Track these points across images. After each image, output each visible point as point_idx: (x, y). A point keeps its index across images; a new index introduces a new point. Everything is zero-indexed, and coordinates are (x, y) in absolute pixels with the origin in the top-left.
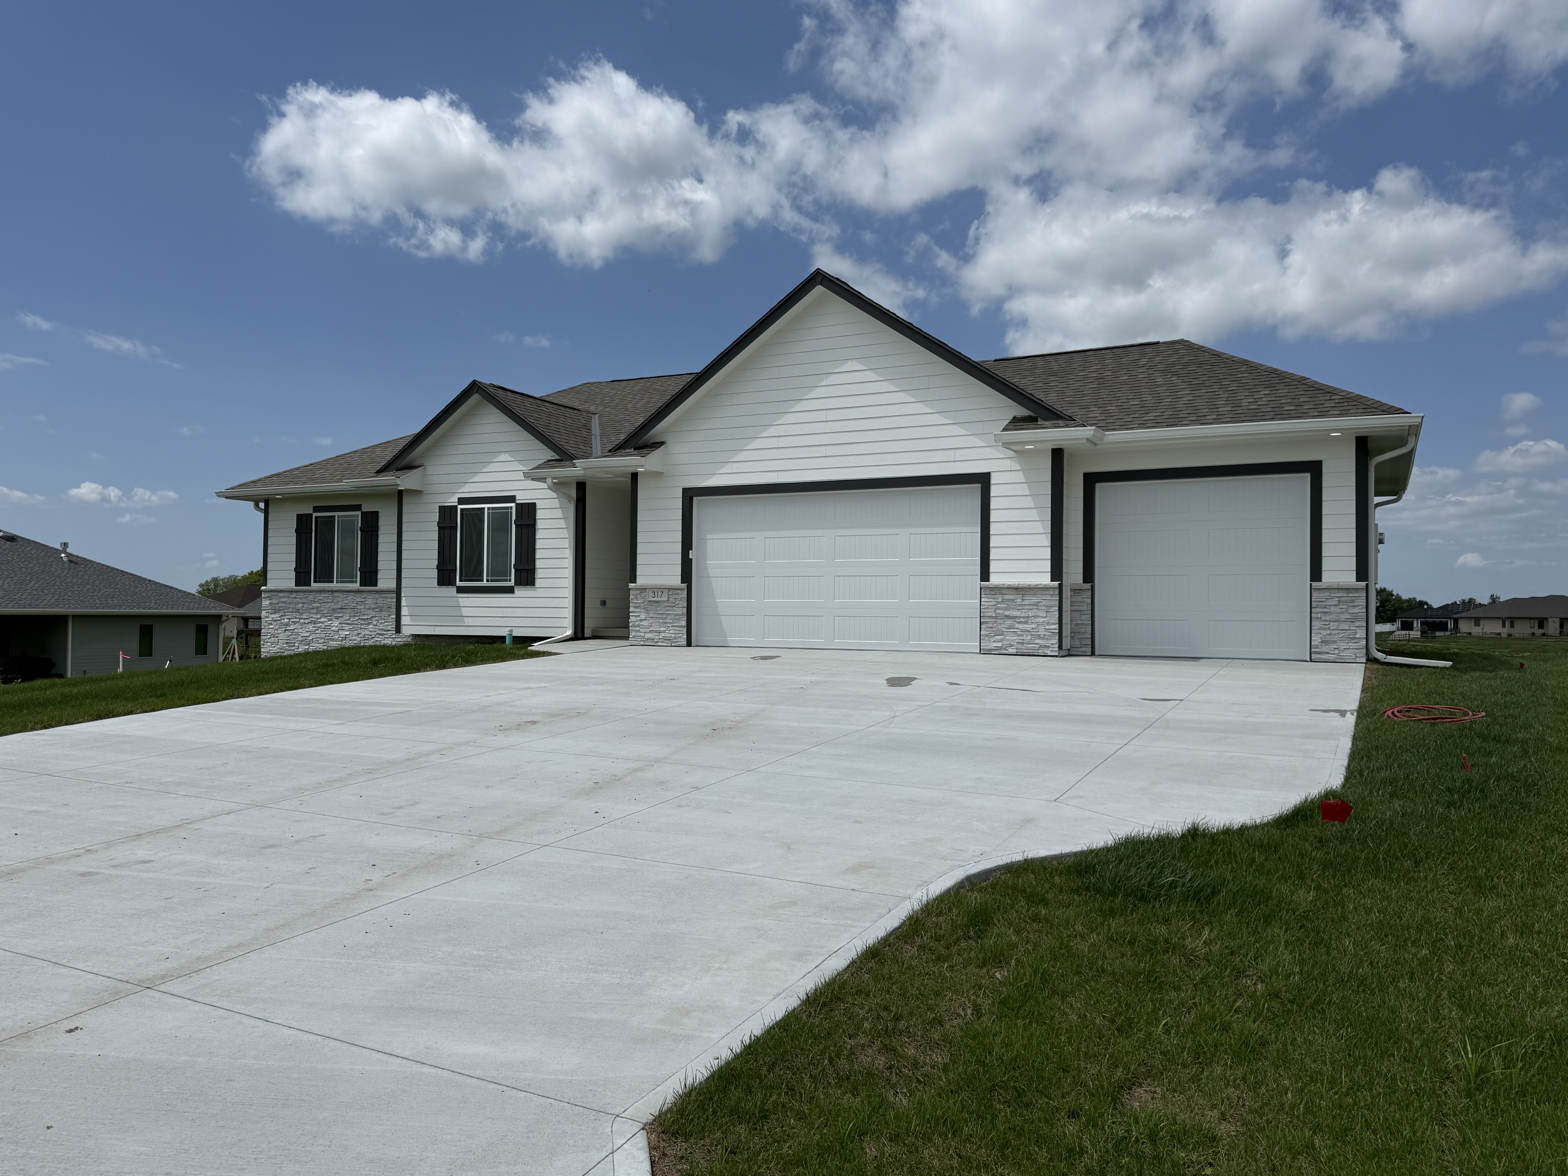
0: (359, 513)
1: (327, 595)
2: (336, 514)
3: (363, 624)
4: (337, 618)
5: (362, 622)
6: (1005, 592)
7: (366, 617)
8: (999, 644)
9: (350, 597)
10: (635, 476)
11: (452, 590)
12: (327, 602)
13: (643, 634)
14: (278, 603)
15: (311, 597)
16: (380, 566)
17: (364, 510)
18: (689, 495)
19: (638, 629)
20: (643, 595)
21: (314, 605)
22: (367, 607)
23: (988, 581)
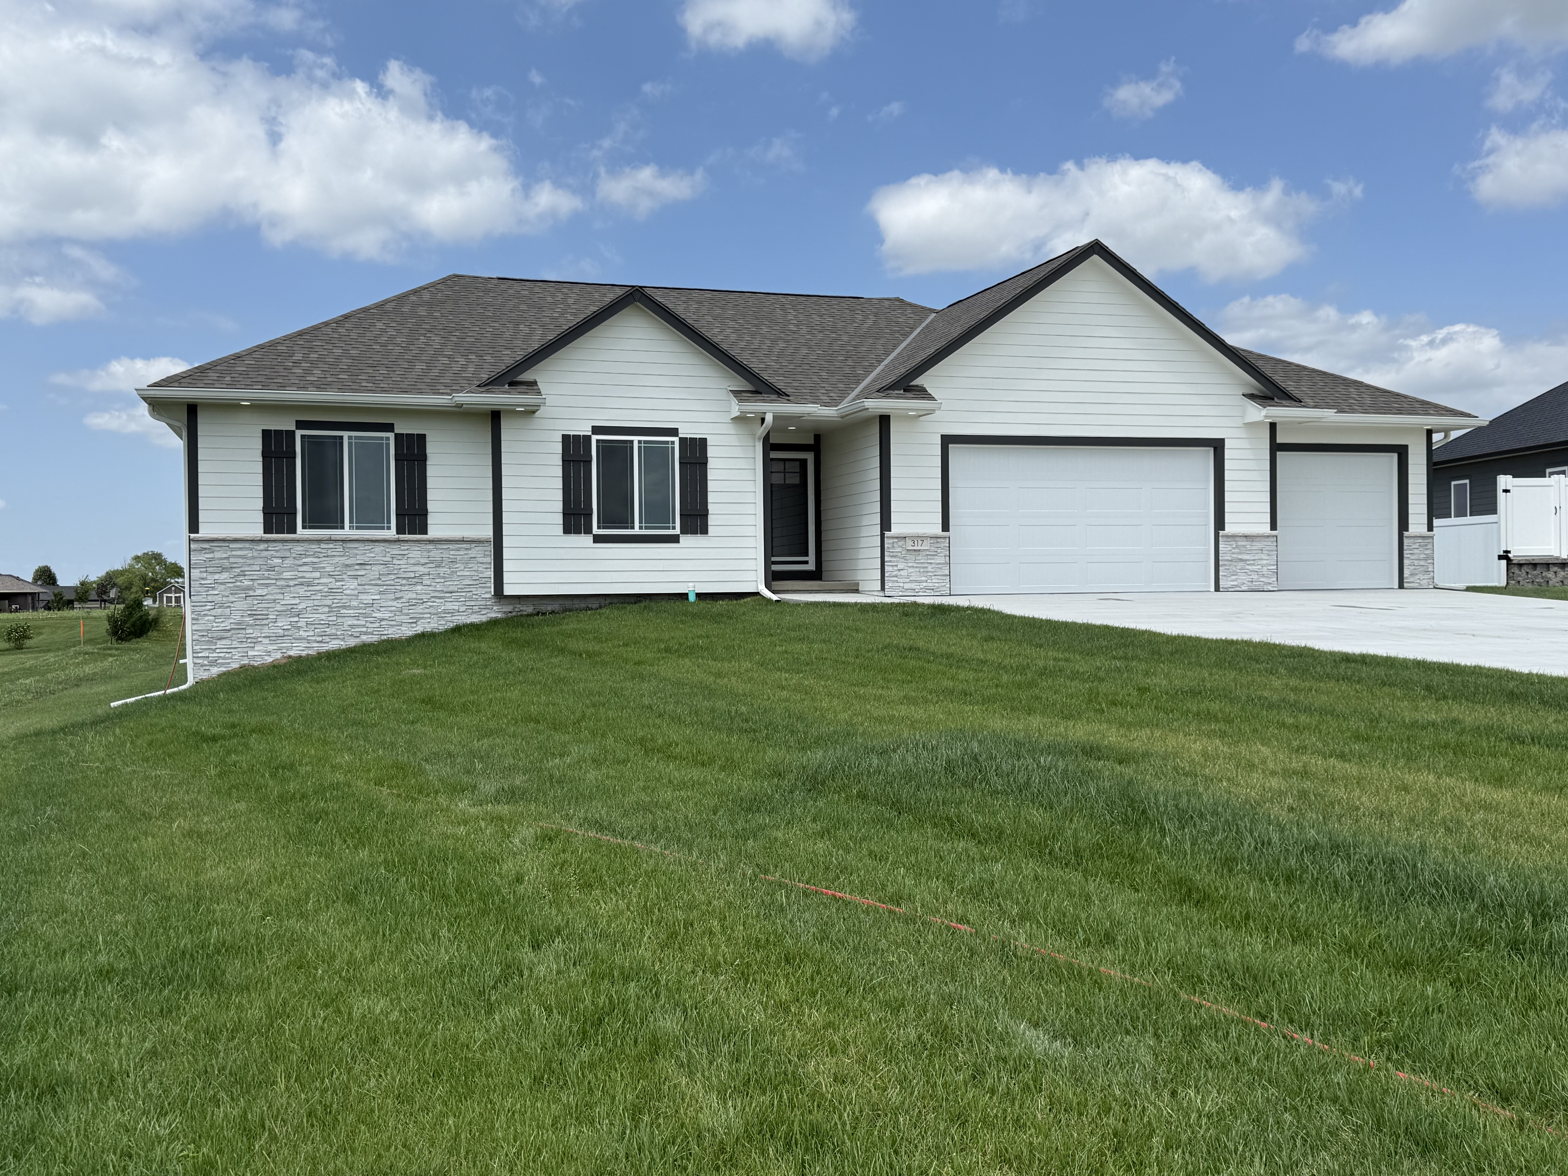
0: (391, 436)
1: (331, 546)
2: (346, 434)
3: (404, 585)
4: (356, 577)
6: (1238, 539)
7: (412, 575)
8: (1235, 583)
9: (379, 548)
10: (886, 419)
11: (587, 540)
12: (334, 556)
13: (902, 585)
14: (227, 558)
15: (299, 548)
16: (431, 506)
17: (396, 431)
18: (948, 442)
19: (895, 579)
20: (900, 543)
21: (304, 560)
23: (1224, 530)
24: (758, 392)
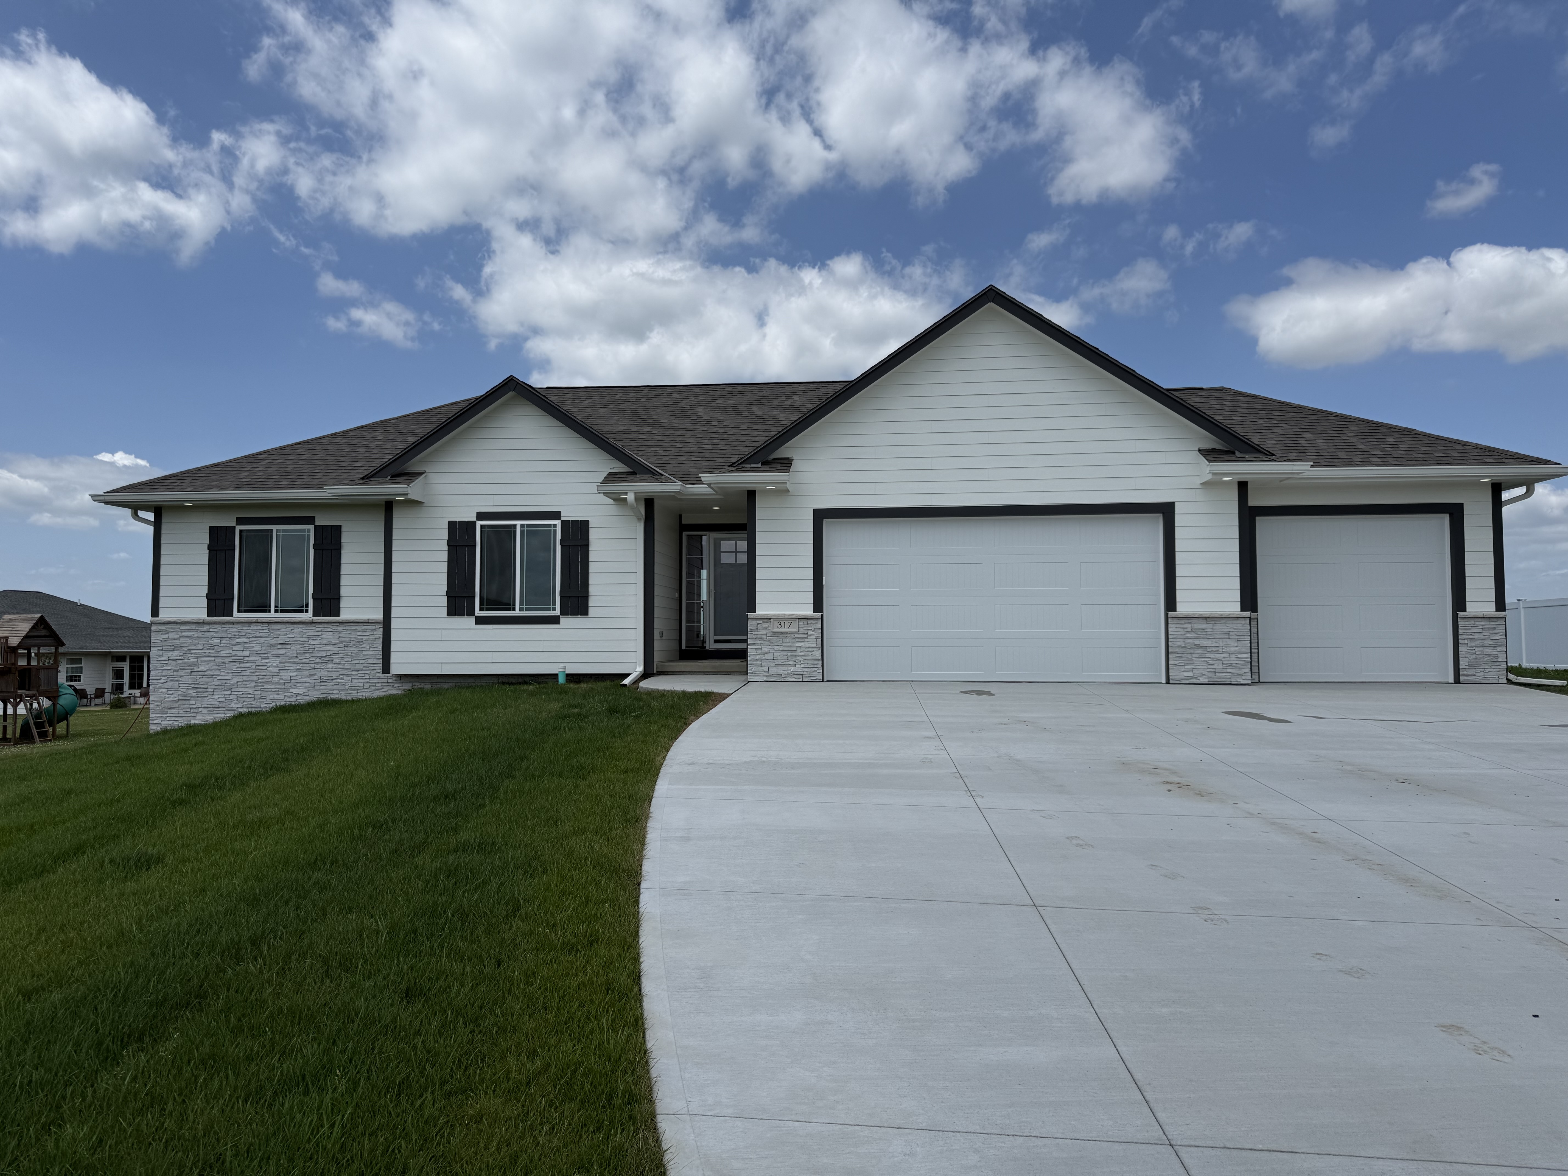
0: (312, 528)
1: (259, 628)
2: (274, 528)
6: (1193, 621)
8: (1190, 674)
10: (752, 495)
11: (470, 621)
13: (766, 669)
15: (234, 630)
17: (317, 523)
18: (821, 516)
19: (759, 660)
21: (238, 640)
23: (1175, 610)
24: (634, 473)
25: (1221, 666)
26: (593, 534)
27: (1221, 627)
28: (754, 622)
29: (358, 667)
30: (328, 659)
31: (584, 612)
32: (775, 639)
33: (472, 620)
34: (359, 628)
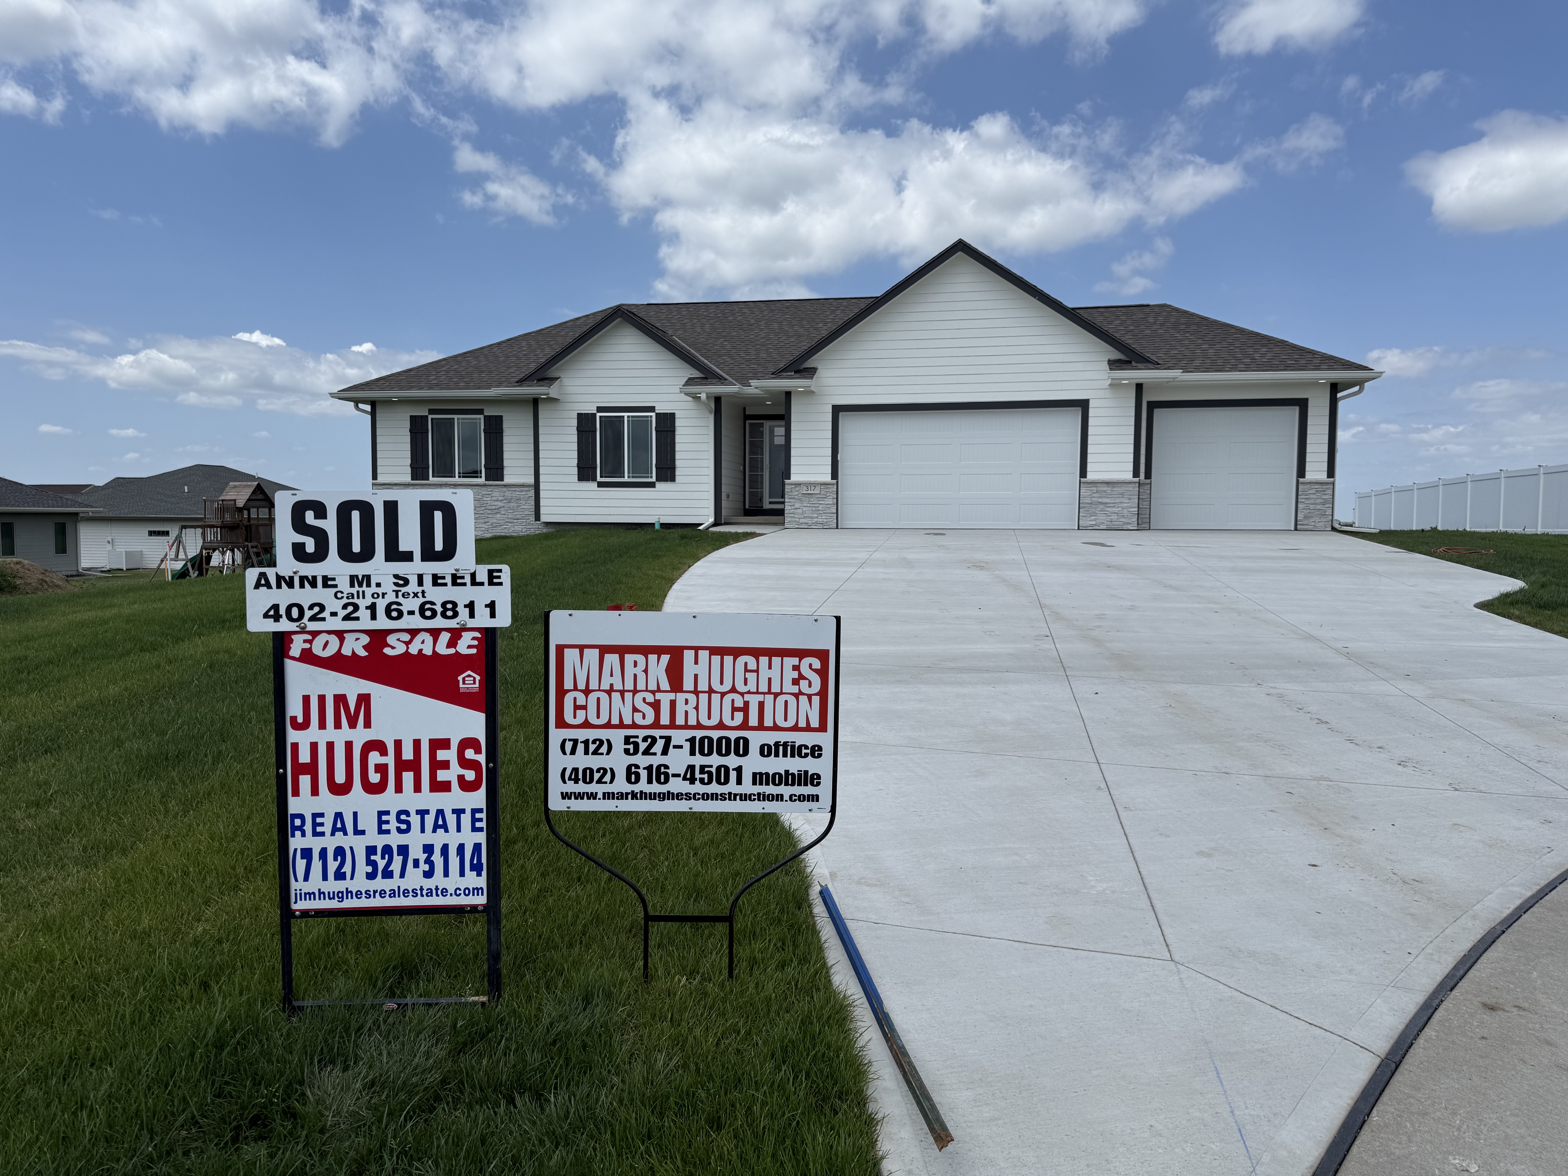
0: (482, 417)
1: (448, 485)
2: (456, 417)
5: (490, 512)
6: (1099, 485)
7: (494, 507)
8: (1094, 523)
9: (476, 490)
10: (788, 394)
11: (593, 485)
13: (797, 520)
16: (506, 463)
17: (485, 414)
18: (837, 410)
19: (793, 515)
20: (797, 489)
22: (494, 498)
23: (1086, 477)
24: (706, 378)
25: (1116, 517)
26: (678, 423)
27: (1118, 490)
28: (790, 487)
29: (518, 517)
30: (497, 511)
31: (672, 479)
32: (804, 499)
33: (595, 484)
34: (517, 489)
